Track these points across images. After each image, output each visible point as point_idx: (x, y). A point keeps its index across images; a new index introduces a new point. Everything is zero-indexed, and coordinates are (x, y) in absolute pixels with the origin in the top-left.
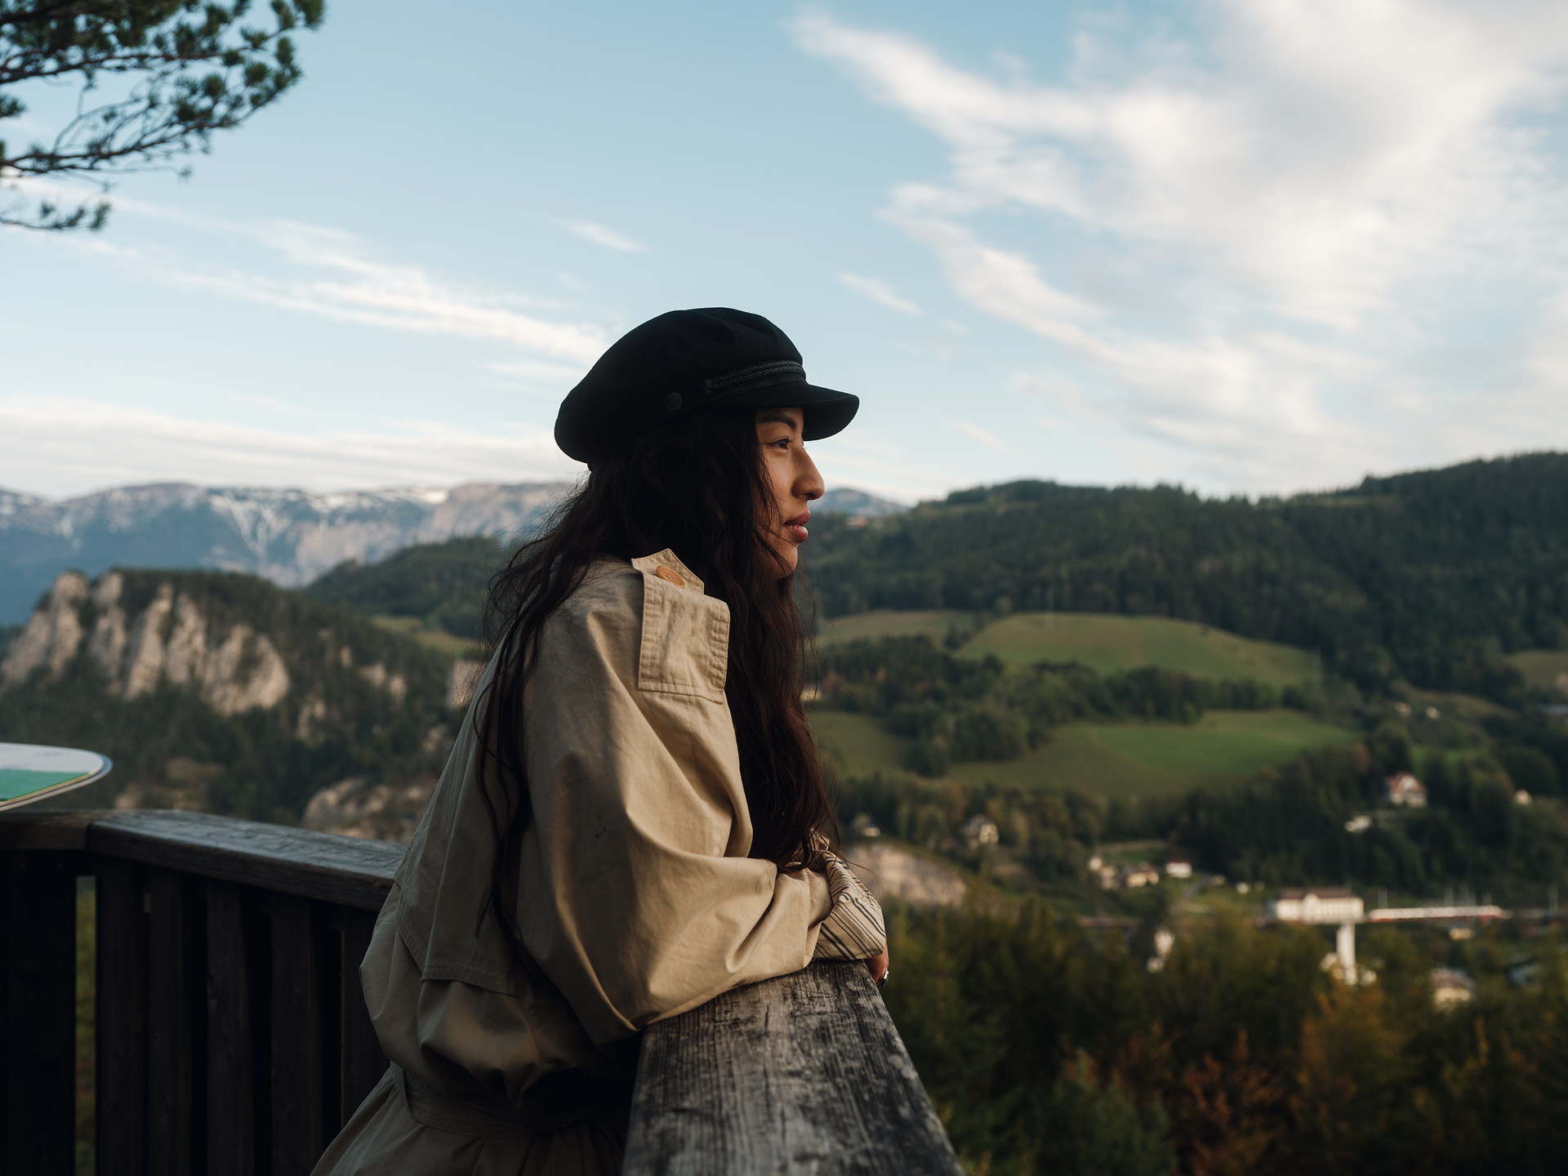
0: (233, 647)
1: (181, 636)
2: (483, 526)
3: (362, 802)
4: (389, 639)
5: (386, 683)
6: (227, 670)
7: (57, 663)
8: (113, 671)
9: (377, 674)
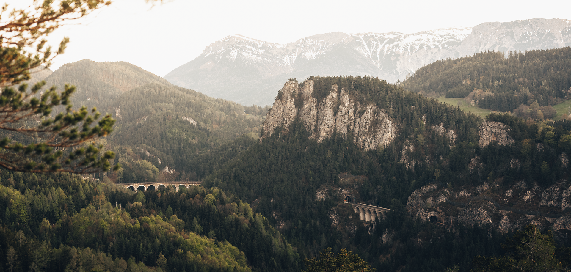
0: (368, 115)
1: (343, 110)
2: (495, 46)
3: (435, 198)
4: (446, 110)
5: (446, 133)
6: (365, 127)
7: (287, 124)
8: (312, 128)
9: (441, 128)
